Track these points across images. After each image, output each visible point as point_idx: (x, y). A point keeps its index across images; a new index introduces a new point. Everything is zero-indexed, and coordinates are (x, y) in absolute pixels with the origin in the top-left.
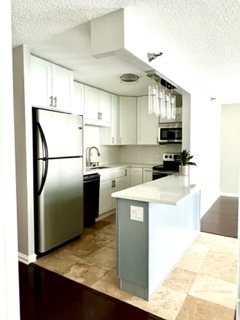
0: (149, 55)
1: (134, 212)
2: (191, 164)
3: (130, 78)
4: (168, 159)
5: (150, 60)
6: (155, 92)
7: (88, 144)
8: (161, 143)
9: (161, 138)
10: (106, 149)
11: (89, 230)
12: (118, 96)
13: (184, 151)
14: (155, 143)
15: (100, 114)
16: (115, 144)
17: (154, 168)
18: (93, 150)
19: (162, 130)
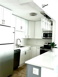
0: (42, 5)
1: (35, 70)
2: (56, 47)
3: (33, 14)
4: (46, 44)
5: (43, 7)
6: (44, 20)
7: (16, 38)
8: (43, 38)
9: (43, 37)
10: (23, 39)
11: (15, 71)
12: (28, 21)
13: (53, 43)
14: (41, 38)
15: (21, 27)
16: (27, 38)
17: (41, 48)
18: (19, 40)
19: (44, 34)
